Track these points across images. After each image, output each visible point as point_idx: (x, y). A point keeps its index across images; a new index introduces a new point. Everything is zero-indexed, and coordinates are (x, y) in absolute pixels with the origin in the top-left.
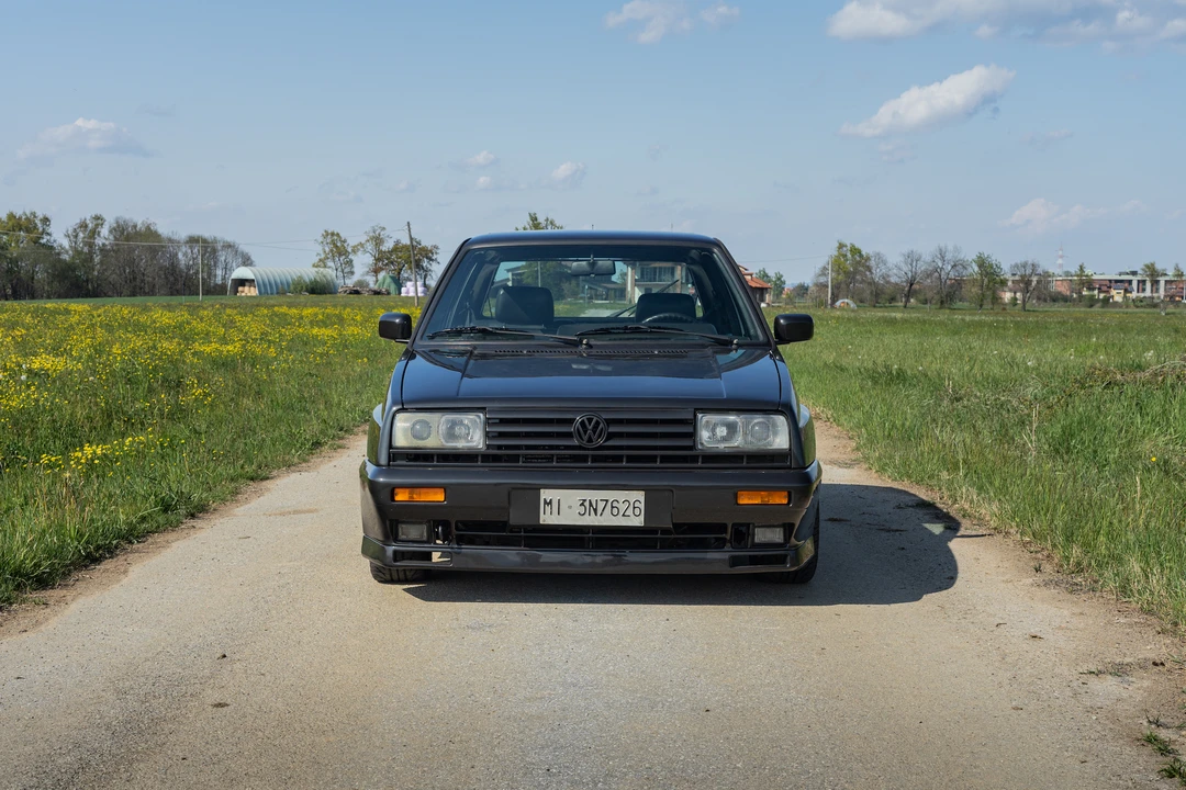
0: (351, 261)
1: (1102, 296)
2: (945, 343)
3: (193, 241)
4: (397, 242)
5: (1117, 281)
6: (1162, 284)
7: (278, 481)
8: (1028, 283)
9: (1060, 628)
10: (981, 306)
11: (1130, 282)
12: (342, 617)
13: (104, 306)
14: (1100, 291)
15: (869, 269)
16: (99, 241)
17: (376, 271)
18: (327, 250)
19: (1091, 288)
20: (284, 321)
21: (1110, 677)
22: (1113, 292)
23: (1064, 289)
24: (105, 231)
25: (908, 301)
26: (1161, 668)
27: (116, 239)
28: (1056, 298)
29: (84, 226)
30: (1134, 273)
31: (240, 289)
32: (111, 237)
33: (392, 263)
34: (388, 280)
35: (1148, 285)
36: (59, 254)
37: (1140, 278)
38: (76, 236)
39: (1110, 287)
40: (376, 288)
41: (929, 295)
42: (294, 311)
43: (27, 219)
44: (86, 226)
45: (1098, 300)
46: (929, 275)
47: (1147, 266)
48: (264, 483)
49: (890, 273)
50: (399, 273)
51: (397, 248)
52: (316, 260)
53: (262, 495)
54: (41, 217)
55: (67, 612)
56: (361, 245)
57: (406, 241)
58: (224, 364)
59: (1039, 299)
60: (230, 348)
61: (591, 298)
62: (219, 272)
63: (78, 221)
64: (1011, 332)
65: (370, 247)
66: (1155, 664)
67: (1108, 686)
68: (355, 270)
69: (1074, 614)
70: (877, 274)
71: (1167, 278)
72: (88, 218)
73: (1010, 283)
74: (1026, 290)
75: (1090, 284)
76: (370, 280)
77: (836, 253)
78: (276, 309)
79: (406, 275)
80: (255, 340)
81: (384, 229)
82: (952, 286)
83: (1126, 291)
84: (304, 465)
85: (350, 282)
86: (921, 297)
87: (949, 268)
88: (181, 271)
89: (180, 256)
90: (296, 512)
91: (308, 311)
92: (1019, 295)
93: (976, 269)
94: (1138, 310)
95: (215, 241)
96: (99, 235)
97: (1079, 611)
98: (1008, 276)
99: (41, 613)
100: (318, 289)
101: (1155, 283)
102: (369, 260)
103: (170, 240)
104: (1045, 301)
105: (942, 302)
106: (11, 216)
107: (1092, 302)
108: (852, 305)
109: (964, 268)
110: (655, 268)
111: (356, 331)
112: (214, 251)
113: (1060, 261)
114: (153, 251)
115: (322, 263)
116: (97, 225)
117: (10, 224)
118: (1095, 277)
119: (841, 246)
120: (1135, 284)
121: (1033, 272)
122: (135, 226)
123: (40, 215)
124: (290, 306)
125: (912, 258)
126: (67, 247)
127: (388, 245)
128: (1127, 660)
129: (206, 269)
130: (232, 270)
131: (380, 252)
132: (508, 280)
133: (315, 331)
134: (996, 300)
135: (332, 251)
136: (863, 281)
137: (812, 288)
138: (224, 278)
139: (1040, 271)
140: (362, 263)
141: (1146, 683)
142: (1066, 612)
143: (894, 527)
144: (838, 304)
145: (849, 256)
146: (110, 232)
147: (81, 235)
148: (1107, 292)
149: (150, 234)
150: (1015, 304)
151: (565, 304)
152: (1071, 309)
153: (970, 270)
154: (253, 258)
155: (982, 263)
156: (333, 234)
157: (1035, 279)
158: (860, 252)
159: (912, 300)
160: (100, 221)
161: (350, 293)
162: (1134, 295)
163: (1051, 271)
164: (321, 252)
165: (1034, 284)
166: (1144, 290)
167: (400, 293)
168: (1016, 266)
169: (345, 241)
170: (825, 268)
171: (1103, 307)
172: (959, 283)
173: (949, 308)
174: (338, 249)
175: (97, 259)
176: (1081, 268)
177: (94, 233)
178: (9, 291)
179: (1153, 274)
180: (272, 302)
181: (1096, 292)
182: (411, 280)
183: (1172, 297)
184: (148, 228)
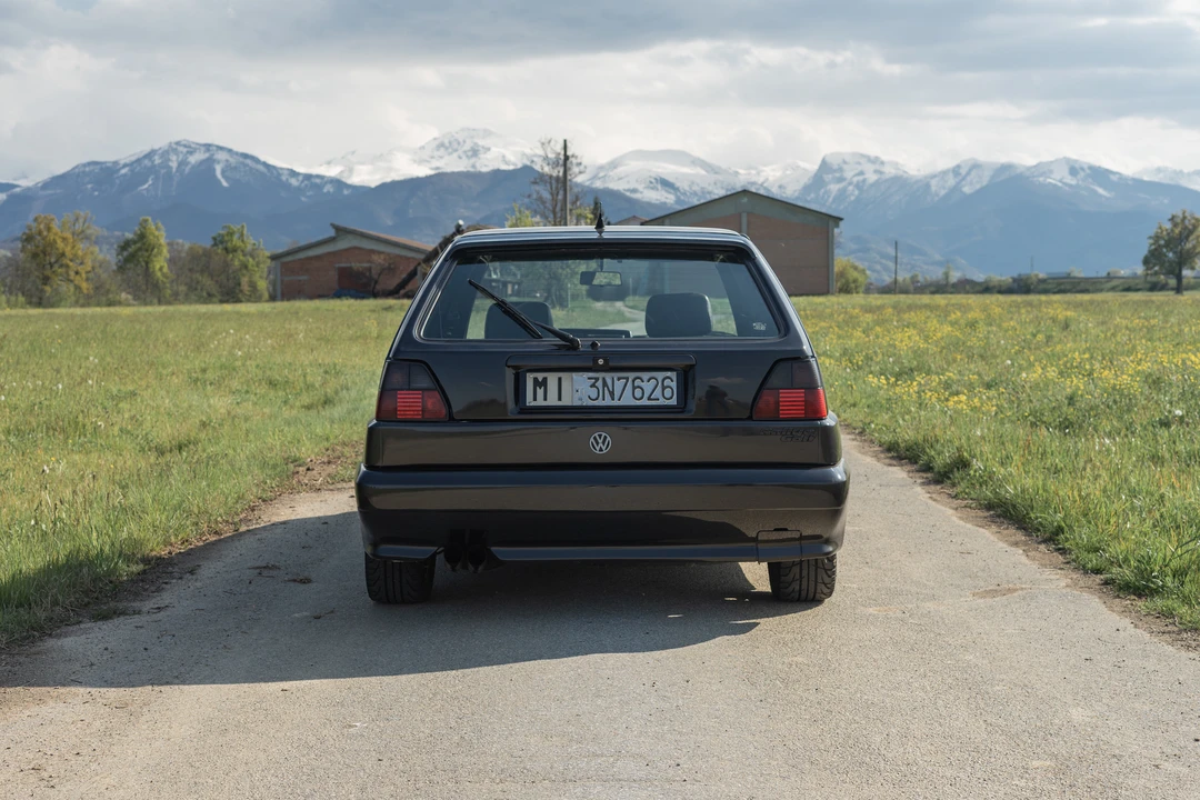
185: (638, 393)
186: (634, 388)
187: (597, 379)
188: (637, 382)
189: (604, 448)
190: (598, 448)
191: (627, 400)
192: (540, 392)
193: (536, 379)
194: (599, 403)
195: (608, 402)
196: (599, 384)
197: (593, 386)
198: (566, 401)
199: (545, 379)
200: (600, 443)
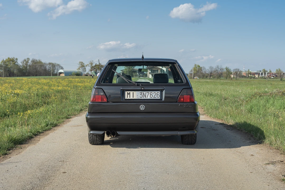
0: (86, 68)
1: (253, 76)
2: (220, 87)
3: (50, 64)
4: (96, 64)
5: (257, 73)
6: (266, 73)
7: (73, 119)
8: (237, 73)
9: (257, 153)
10: (227, 78)
11: (259, 73)
12: (91, 151)
13: (30, 78)
14: (253, 75)
15: (202, 70)
16: (28, 64)
17: (91, 71)
18: (80, 66)
19: (251, 75)
20: (71, 82)
21: (271, 165)
22: (256, 75)
23: (245, 75)
24: (30, 62)
25: (210, 77)
26: (282, 162)
27: (32, 63)
28: (243, 77)
29: (25, 60)
30: (260, 71)
31: (61, 74)
32: (31, 63)
33: (95, 69)
34: (94, 72)
35: (263, 74)
36: (20, 67)
37: (262, 72)
38: (23, 63)
39: (255, 74)
40: (91, 74)
41: (215, 76)
42: (73, 79)
43: (12, 59)
44: (26, 60)
45: (253, 77)
46: (215, 72)
47: (263, 70)
48: (70, 119)
49: (206, 71)
50: (96, 71)
51: (95, 66)
52: (78, 68)
53: (69, 122)
54: (16, 58)
55: (26, 150)
56: (88, 65)
57: (98, 64)
58: (58, 92)
59: (239, 77)
60: (60, 88)
61: (139, 77)
62: (56, 71)
63: (24, 59)
64: (235, 84)
65: (90, 65)
66: (281, 162)
67: (271, 167)
68: (86, 70)
69: (260, 150)
70: (203, 71)
71: (268, 72)
72: (26, 59)
73: (233, 73)
74: (236, 75)
75: (251, 74)
76: (90, 73)
77: (194, 67)
78: (69, 79)
79: (98, 72)
80: (65, 86)
81: (93, 61)
82: (220, 74)
83: (259, 75)
84: (78, 115)
85: (85, 73)
86: (213, 76)
87: (219, 70)
88: (47, 70)
89: (47, 67)
90: (78, 126)
91: (77, 79)
92: (235, 76)
93: (225, 70)
94: (261, 79)
95: (55, 64)
96: (28, 62)
97: (261, 149)
98: (233, 72)
99: (21, 150)
100: (78, 74)
101: (265, 73)
102: (90, 68)
103: (45, 64)
104: (241, 77)
105: (218, 77)
106: (9, 58)
107: (251, 78)
108: (198, 78)
109: (223, 70)
110: (154, 70)
111: (88, 84)
112: (55, 66)
113: (244, 68)
114: (41, 66)
115: (79, 69)
116: (28, 60)
117: (9, 60)
118: (252, 72)
119: (195, 65)
120: (260, 74)
121: (238, 71)
122: (37, 61)
123: (15, 58)
124: (73, 78)
125: (211, 68)
126: (21, 65)
127: (94, 65)
128: (274, 161)
129: (53, 70)
130: (59, 70)
131: (92, 66)
132: (121, 73)
133: (79, 84)
134: (230, 77)
135: (81, 66)
136: (200, 73)
137: (189, 74)
138: (57, 72)
139: (240, 71)
140: (88, 69)
141: (280, 166)
142: (258, 149)
143: (215, 129)
144: (195, 78)
145: (197, 67)
146: (31, 62)
147: (25, 62)
148: (255, 75)
149: (40, 62)
150: (234, 78)
151: (134, 78)
152: (247, 79)
153: (224, 70)
154: (64, 68)
155: (227, 69)
156: (81, 62)
157: (238, 72)
158: (199, 66)
159: (211, 77)
160: (29, 59)
161: (85, 75)
162: (260, 76)
163: (242, 71)
164: (79, 66)
165: (238, 74)
166: (263, 75)
167: (96, 75)
168: (234, 69)
169: (84, 64)
170: (192, 70)
171: (253, 79)
172: (222, 74)
173: (220, 79)
174: (82, 65)
175: (28, 68)
176: (249, 70)
177: (27, 62)
178: (8, 75)
179: (265, 72)
180: (68, 77)
181: (252, 75)
182: (99, 73)
183: (269, 76)
184: (40, 61)
185: (151, 96)
187: (142, 93)
188: (151, 94)
189: (143, 109)
190: (142, 109)
191: (149, 98)
192: (129, 96)
193: (128, 93)
194: (142, 98)
195: (144, 98)
196: (142, 94)
198: (135, 98)
199: (130, 93)
200: (142, 108)
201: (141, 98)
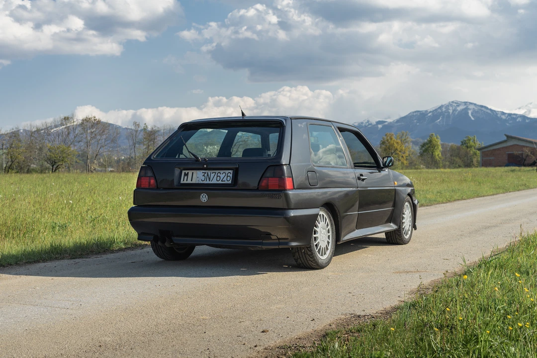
185: (218, 178)
186: (217, 176)
187: (205, 173)
188: (219, 174)
189: (205, 200)
190: (203, 200)
191: (214, 181)
192: (186, 178)
193: (185, 173)
194: (205, 182)
195: (208, 182)
196: (206, 175)
197: (204, 175)
198: (194, 182)
199: (188, 173)
200: (204, 198)
201: (202, 182)
